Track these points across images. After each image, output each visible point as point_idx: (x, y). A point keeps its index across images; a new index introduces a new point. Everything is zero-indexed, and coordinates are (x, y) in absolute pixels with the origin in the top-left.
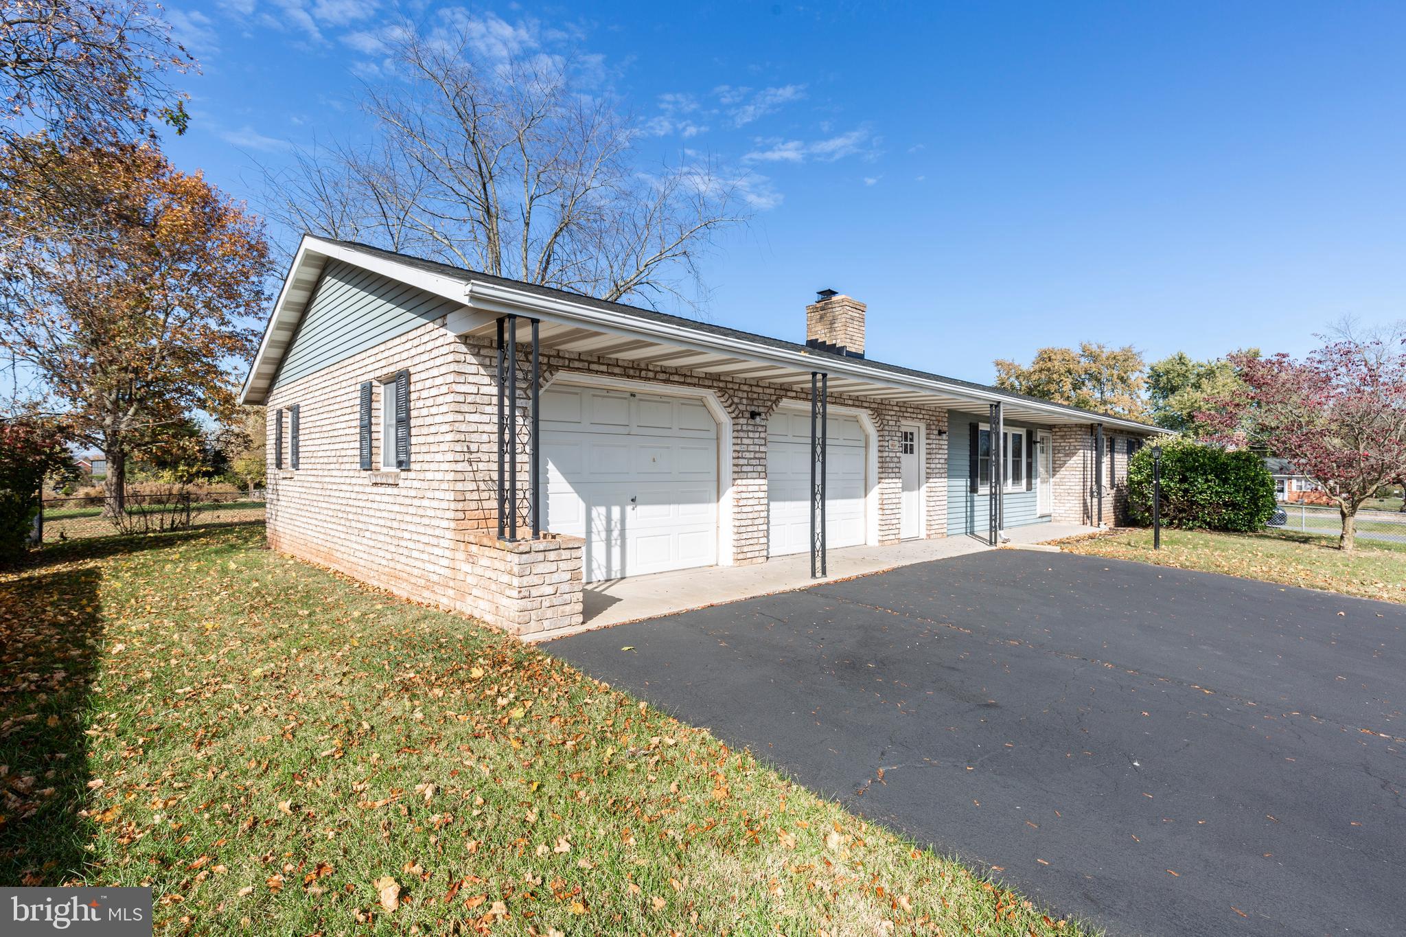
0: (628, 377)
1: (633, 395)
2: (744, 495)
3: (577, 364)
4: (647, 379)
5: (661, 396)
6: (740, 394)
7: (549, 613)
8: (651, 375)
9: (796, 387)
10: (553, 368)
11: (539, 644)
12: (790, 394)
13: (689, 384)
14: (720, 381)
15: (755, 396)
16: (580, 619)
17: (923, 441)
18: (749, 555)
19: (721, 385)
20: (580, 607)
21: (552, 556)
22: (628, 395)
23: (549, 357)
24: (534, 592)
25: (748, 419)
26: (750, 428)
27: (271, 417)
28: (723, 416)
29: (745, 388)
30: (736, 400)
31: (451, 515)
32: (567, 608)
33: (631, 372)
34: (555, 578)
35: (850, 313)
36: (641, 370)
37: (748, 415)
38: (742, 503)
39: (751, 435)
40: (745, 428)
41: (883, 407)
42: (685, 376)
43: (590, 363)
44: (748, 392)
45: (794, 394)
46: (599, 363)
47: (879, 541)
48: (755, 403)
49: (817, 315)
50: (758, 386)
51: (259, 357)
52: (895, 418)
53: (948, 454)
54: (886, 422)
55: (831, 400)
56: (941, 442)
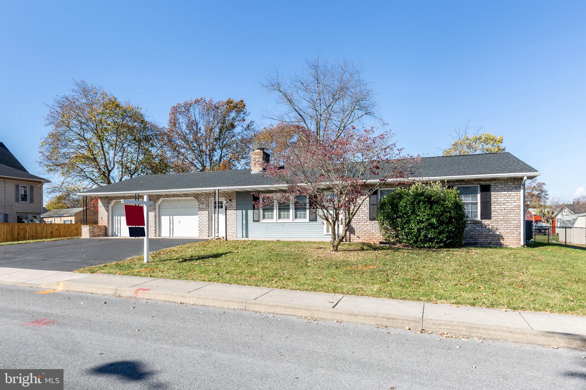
10: (111, 200)
15: (151, 199)
20: (89, 235)
21: (85, 227)
23: (110, 198)
24: (83, 232)
33: (124, 198)
39: (152, 207)
40: (150, 206)
43: (116, 198)
45: (163, 196)
47: (199, 236)
50: (152, 196)
52: (204, 198)
53: (237, 208)
54: (200, 200)
55: (176, 196)
56: (232, 204)
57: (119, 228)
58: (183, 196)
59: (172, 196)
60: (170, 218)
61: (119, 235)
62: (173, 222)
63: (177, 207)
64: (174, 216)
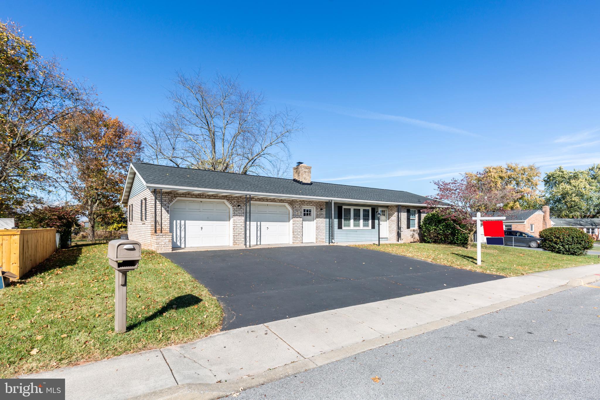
0: (197, 198)
1: (201, 202)
2: (235, 227)
3: (182, 196)
4: (203, 198)
5: (210, 202)
6: (234, 200)
7: (163, 248)
8: (204, 197)
9: (255, 198)
10: (175, 197)
11: (160, 253)
12: (253, 200)
13: (216, 199)
14: (227, 197)
15: (240, 201)
16: (171, 250)
17: (315, 212)
18: (237, 243)
19: (227, 198)
20: (171, 247)
21: (164, 236)
22: (200, 202)
23: (174, 194)
24: (160, 243)
25: (237, 207)
26: (238, 209)
27: (128, 206)
28: (230, 206)
29: (236, 199)
30: (233, 202)
31: (150, 229)
32: (168, 247)
33: (198, 197)
34: (165, 241)
35: (304, 170)
36: (201, 196)
37: (237, 206)
38: (235, 229)
39: (238, 211)
40: (236, 209)
41: (293, 202)
42: (215, 196)
43: (186, 195)
44: (237, 200)
45: (255, 200)
46: (188, 195)
47: (293, 242)
48: (240, 203)
49: (295, 171)
50: (241, 198)
51: (124, 191)
52: (299, 205)
53: (326, 216)
54: (295, 207)
55: (270, 201)
56: (322, 212)
57: (183, 235)
58: (278, 201)
59: (266, 200)
60: (257, 224)
61: (183, 246)
62: (260, 228)
63: (266, 212)
64: (262, 223)
